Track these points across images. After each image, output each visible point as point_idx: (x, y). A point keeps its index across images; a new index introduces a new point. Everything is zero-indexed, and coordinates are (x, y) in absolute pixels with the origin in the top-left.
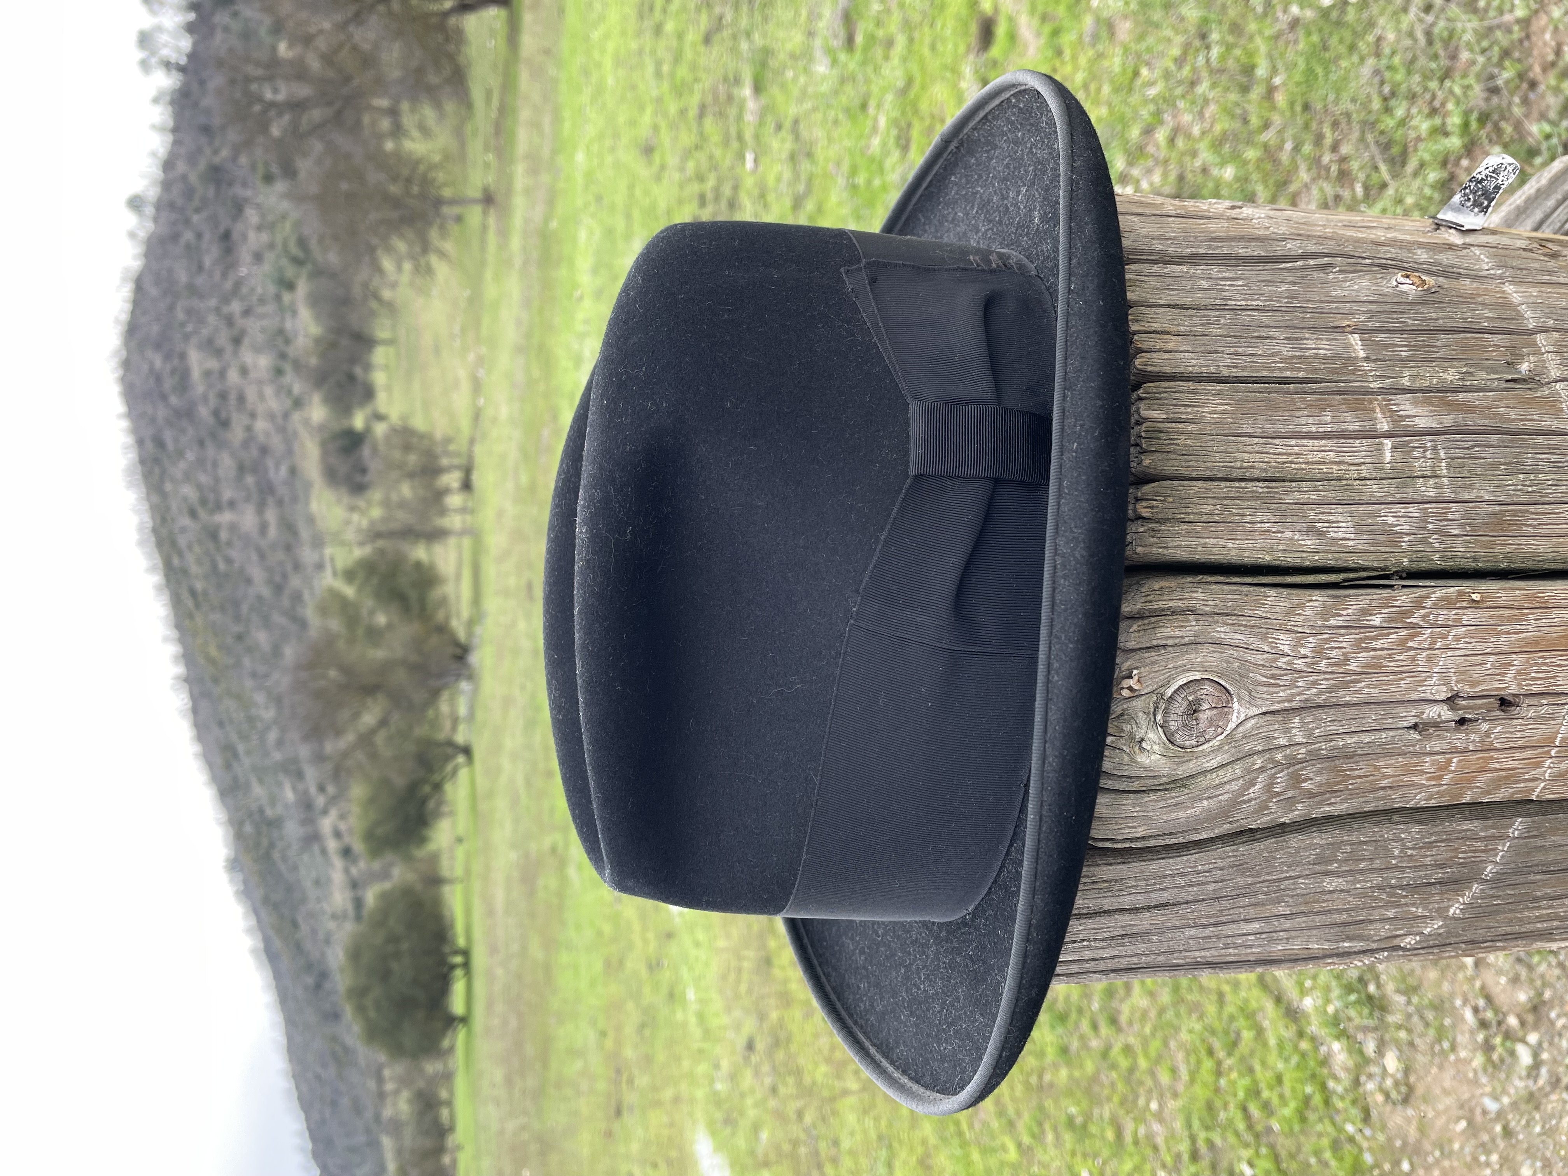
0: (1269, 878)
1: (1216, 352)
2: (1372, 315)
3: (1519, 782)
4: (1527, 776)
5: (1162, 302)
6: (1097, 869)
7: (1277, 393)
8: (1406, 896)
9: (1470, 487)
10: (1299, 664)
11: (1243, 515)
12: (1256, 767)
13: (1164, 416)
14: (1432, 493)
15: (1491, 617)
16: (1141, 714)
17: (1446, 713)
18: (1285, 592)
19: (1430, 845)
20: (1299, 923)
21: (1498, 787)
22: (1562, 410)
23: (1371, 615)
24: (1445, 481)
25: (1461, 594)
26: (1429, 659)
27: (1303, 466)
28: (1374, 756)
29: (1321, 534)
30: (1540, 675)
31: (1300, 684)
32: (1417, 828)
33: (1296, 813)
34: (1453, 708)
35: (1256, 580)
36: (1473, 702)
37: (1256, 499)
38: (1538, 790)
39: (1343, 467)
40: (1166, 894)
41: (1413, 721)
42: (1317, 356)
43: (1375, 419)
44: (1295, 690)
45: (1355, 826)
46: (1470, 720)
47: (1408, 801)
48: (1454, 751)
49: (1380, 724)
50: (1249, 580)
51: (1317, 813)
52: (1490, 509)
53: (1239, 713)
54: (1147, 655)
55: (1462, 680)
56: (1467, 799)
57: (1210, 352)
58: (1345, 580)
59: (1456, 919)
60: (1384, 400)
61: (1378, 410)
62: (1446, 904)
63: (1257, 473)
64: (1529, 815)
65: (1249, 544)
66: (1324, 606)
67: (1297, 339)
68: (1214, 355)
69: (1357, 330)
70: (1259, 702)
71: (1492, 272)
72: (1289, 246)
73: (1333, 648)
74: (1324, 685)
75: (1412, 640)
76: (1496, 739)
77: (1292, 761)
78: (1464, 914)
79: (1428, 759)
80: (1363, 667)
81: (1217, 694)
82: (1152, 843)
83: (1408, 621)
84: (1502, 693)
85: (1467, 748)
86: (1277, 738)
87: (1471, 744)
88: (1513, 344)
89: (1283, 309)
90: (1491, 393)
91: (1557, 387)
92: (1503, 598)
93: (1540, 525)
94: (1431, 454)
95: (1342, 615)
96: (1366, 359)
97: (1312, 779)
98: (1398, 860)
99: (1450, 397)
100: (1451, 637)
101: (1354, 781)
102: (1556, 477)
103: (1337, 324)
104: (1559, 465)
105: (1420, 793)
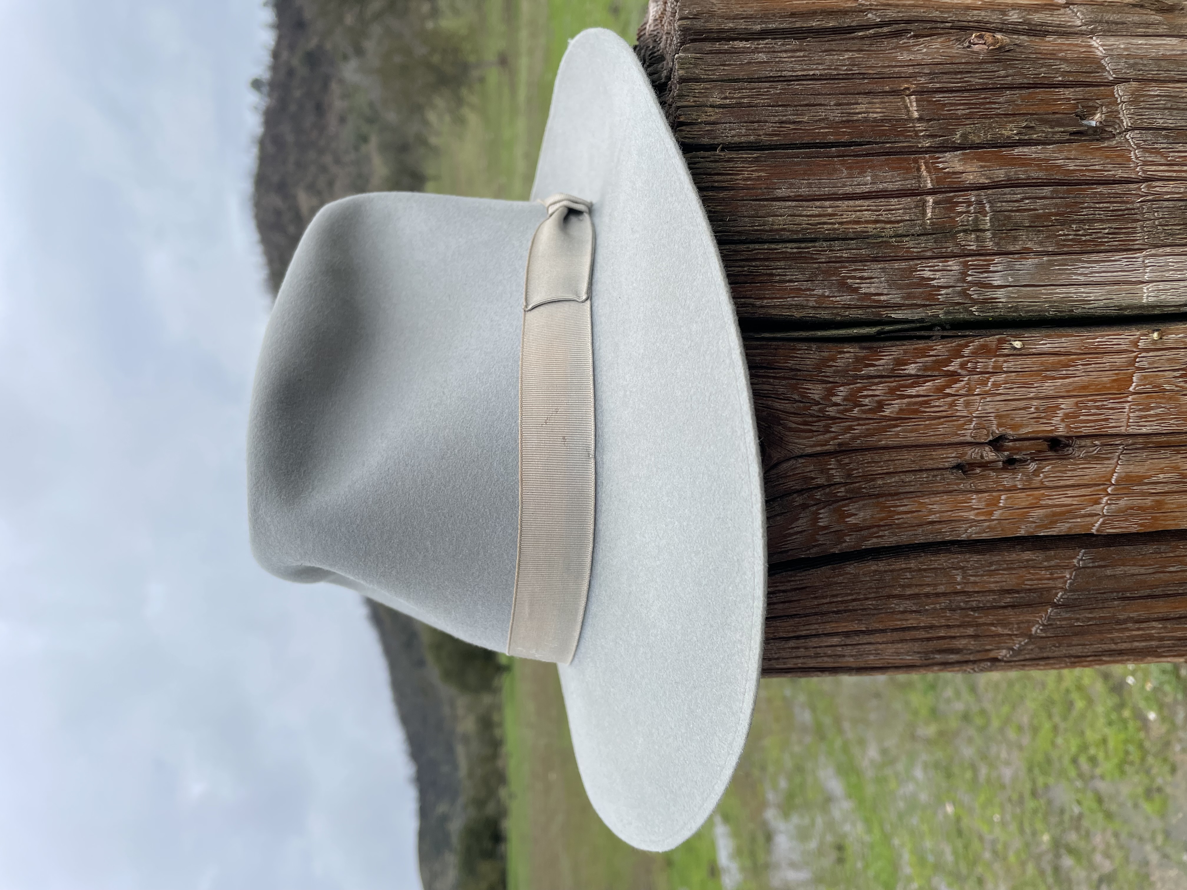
0: (835, 600)
1: (758, 122)
2: (934, 77)
3: (1076, 517)
4: (1083, 512)
5: (714, 77)
7: (817, 157)
8: (980, 617)
9: (1015, 239)
10: (832, 411)
11: (772, 275)
12: (796, 504)
14: (974, 247)
15: (1034, 363)
17: (990, 455)
18: (816, 345)
19: (991, 573)
20: (880, 638)
21: (1054, 522)
22: (1129, 159)
23: (906, 364)
24: (988, 234)
25: (1000, 341)
26: (967, 404)
27: (836, 226)
28: (919, 494)
29: (853, 290)
30: (1091, 418)
31: (833, 429)
32: (976, 557)
33: (844, 545)
34: (998, 450)
35: (786, 335)
36: (1018, 444)
37: (785, 259)
38: (1097, 525)
39: (879, 225)
41: (954, 462)
42: (866, 120)
43: (920, 177)
44: (828, 436)
45: (911, 556)
46: (1020, 461)
47: (960, 534)
48: (1002, 489)
49: (920, 465)
50: (777, 335)
51: (867, 544)
55: (1004, 423)
56: (1022, 532)
57: (753, 122)
58: (879, 333)
59: (1041, 637)
60: (931, 158)
61: (923, 168)
62: (1025, 624)
63: (786, 235)
64: (1092, 547)
65: (777, 302)
66: (856, 357)
67: (848, 104)
68: (756, 125)
69: (915, 92)
70: (791, 446)
71: (1084, 28)
73: (866, 396)
74: (859, 429)
75: (949, 387)
76: (1046, 477)
77: (832, 499)
78: (1044, 633)
79: (975, 496)
80: (898, 413)
83: (944, 369)
84: (1050, 435)
85: (1015, 486)
86: (813, 479)
87: (1018, 483)
88: (1086, 96)
89: (841, 77)
90: (1051, 146)
91: (1127, 136)
92: (1048, 345)
93: (1092, 273)
94: (975, 208)
95: (874, 366)
96: (920, 119)
97: (856, 515)
98: (963, 585)
99: (1005, 152)
100: (990, 384)
101: (900, 517)
102: (1114, 226)
103: (895, 87)
104: (1120, 213)
105: (971, 527)
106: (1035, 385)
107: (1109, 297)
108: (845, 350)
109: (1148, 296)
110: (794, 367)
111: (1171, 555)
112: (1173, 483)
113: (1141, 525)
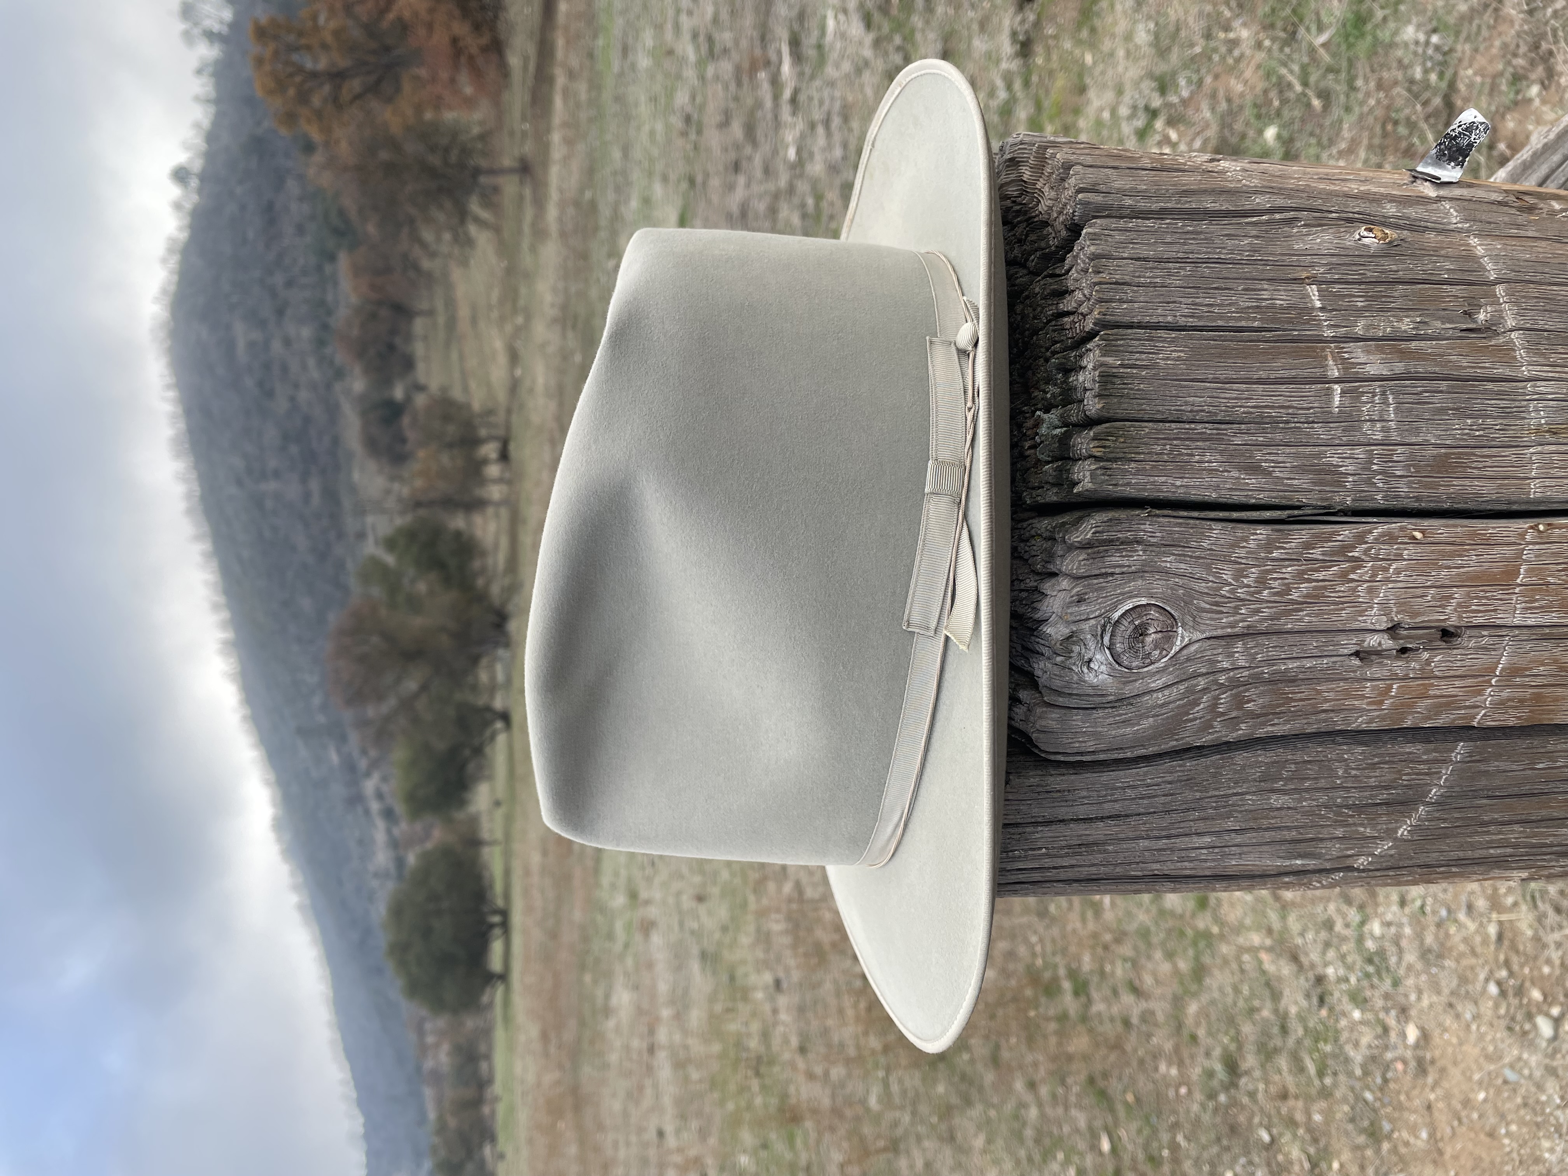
0: (1217, 793)
1: (1174, 302)
2: (1332, 267)
3: (1459, 708)
4: (1467, 703)
5: (1125, 255)
6: (1052, 779)
7: (1231, 341)
8: (1353, 816)
9: (1417, 431)
10: (1242, 593)
11: (1192, 455)
12: (1200, 688)
13: (1119, 362)
14: (1379, 436)
15: (1432, 552)
16: (1089, 636)
17: (1386, 642)
18: (1230, 525)
19: (1373, 767)
20: (1250, 838)
21: (1438, 714)
22: (1515, 358)
23: (1314, 548)
24: (1393, 425)
25: (1402, 529)
26: (1370, 590)
27: (1253, 409)
28: (1314, 681)
29: (1267, 473)
30: (1481, 608)
31: (1243, 611)
32: (1360, 749)
33: (1241, 732)
34: (1394, 638)
35: (1203, 514)
36: (1414, 632)
37: (1205, 439)
38: (1479, 717)
39: (1290, 411)
40: (1117, 806)
41: (1353, 649)
42: (1273, 306)
43: (1327, 365)
44: (1238, 617)
45: (1299, 746)
46: (1411, 649)
47: (1350, 724)
48: (1394, 677)
49: (1321, 651)
50: (1195, 514)
51: (1261, 732)
52: (1435, 452)
53: (1183, 637)
54: (1095, 581)
55: (1402, 611)
56: (1409, 723)
57: (1168, 303)
58: (1288, 517)
59: (1405, 841)
60: (1336, 348)
61: (1329, 357)
62: (1394, 825)
63: (1207, 416)
64: (1471, 740)
65: (1196, 483)
66: (1268, 539)
67: (1255, 290)
68: (1172, 305)
69: (1314, 280)
70: (1203, 627)
71: (1459, 225)
72: (1257, 200)
73: (1275, 579)
74: (1266, 612)
75: (1354, 573)
76: (1436, 667)
77: (1234, 684)
78: (1412, 836)
79: (1368, 685)
80: (1303, 597)
81: (1161, 618)
82: (1102, 757)
83: (1350, 554)
84: (1443, 624)
85: (1407, 675)
86: (1220, 662)
87: (1411, 672)
88: (1472, 295)
89: (1244, 262)
90: (1444, 342)
91: (1512, 336)
92: (1445, 535)
93: (1485, 467)
94: (1379, 399)
95: (1285, 548)
96: (1322, 309)
97: (1255, 701)
98: (1343, 780)
99: (1403, 345)
100: (1391, 570)
101: (1296, 704)
102: (1504, 422)
103: (1296, 275)
104: (1508, 410)
105: (1361, 716)
106: (1433, 574)
107: (1500, 491)
108: (1258, 532)
109: (1535, 492)
110: (1209, 547)
111: (1543, 750)
112: (1551, 675)
113: (1518, 718)
